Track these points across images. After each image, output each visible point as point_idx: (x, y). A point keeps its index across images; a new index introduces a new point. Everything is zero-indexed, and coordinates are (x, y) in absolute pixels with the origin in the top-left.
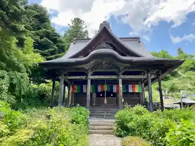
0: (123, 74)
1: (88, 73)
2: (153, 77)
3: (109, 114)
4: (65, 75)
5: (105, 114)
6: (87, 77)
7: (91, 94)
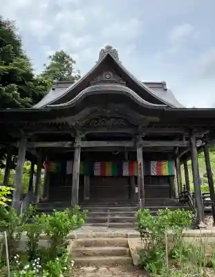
0: (144, 139)
1: (76, 135)
2: (199, 143)
3: (117, 217)
4: (29, 140)
5: (109, 217)
6: (72, 145)
7: (81, 177)
